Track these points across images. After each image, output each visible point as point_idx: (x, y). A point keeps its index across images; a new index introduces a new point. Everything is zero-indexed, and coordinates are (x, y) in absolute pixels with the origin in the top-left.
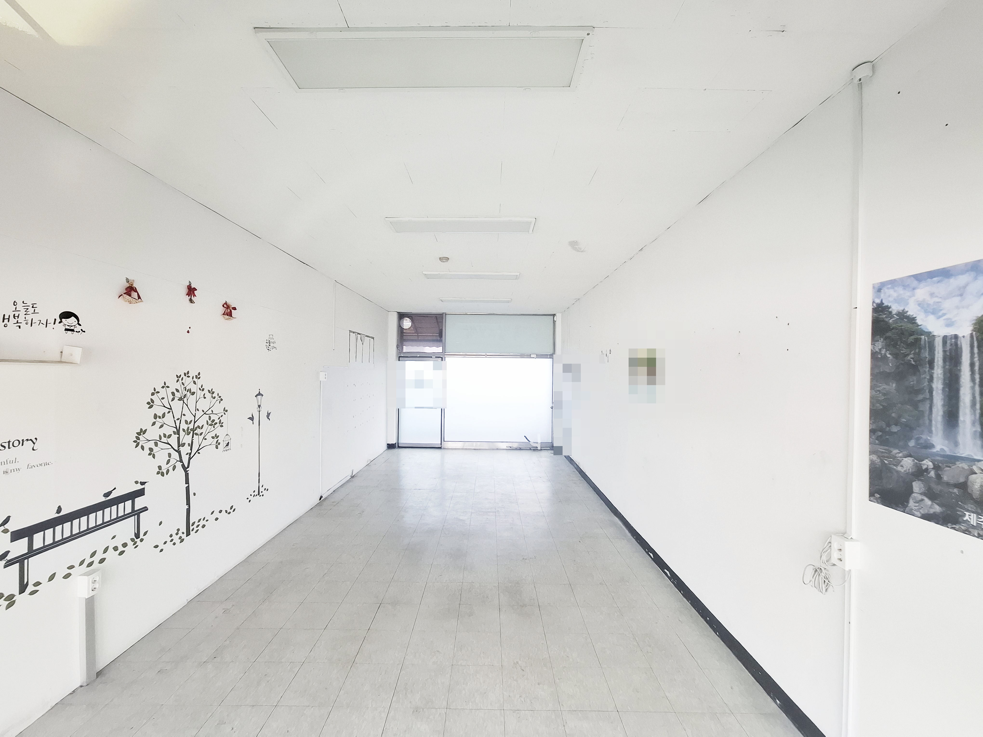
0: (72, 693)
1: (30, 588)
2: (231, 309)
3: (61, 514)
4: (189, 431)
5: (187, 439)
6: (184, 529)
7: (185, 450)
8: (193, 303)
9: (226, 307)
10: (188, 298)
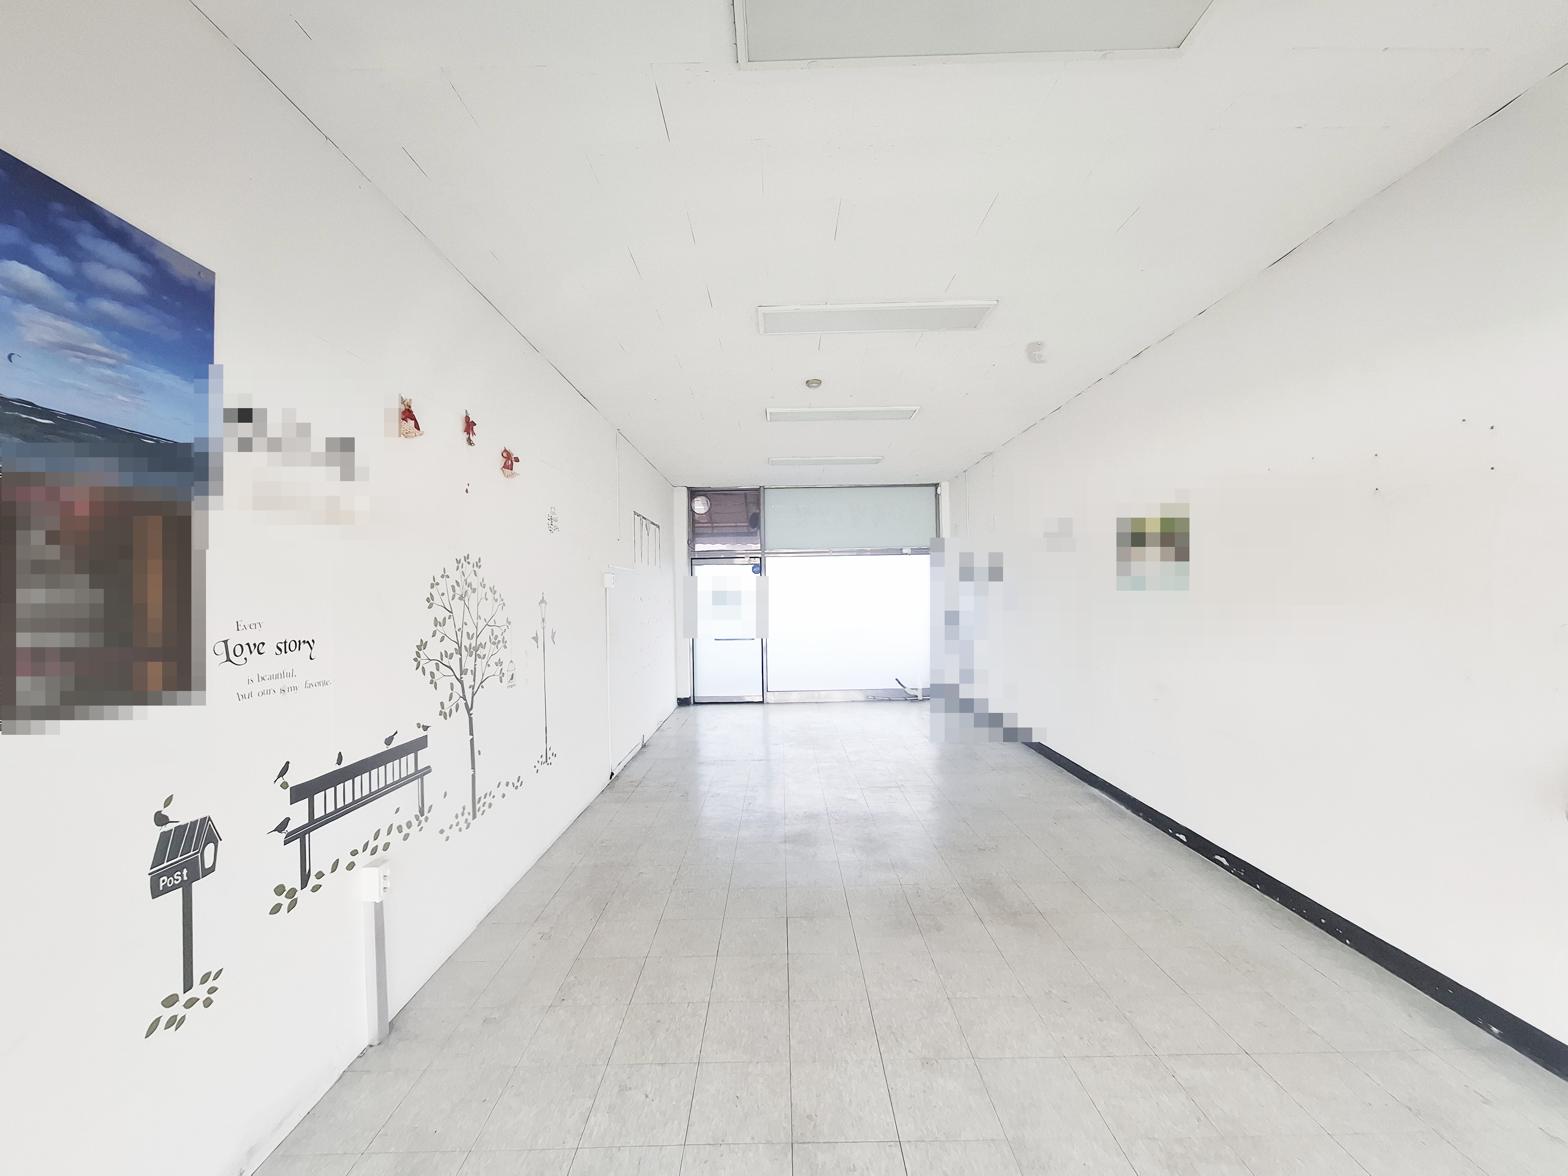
0: (360, 1055)
1: (313, 881)
2: (513, 459)
3: (343, 765)
4: (472, 650)
5: (469, 663)
6: (469, 809)
7: (468, 679)
8: (473, 445)
9: (506, 456)
10: (465, 436)
